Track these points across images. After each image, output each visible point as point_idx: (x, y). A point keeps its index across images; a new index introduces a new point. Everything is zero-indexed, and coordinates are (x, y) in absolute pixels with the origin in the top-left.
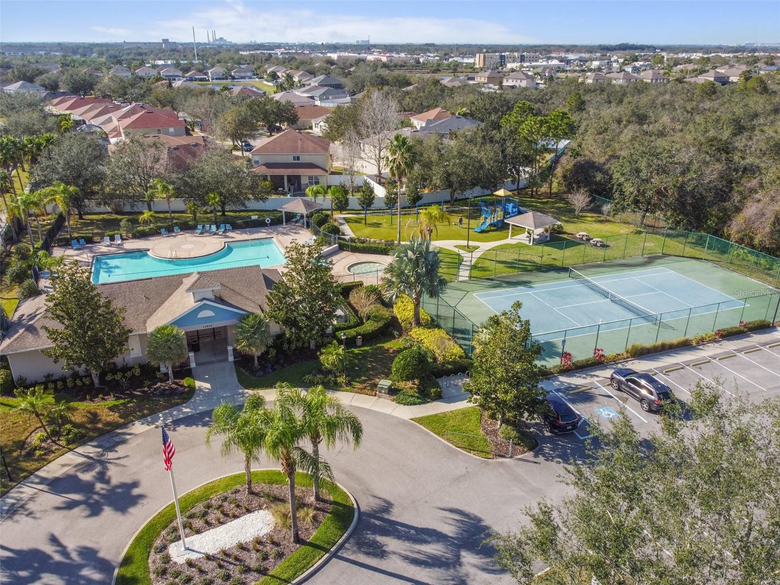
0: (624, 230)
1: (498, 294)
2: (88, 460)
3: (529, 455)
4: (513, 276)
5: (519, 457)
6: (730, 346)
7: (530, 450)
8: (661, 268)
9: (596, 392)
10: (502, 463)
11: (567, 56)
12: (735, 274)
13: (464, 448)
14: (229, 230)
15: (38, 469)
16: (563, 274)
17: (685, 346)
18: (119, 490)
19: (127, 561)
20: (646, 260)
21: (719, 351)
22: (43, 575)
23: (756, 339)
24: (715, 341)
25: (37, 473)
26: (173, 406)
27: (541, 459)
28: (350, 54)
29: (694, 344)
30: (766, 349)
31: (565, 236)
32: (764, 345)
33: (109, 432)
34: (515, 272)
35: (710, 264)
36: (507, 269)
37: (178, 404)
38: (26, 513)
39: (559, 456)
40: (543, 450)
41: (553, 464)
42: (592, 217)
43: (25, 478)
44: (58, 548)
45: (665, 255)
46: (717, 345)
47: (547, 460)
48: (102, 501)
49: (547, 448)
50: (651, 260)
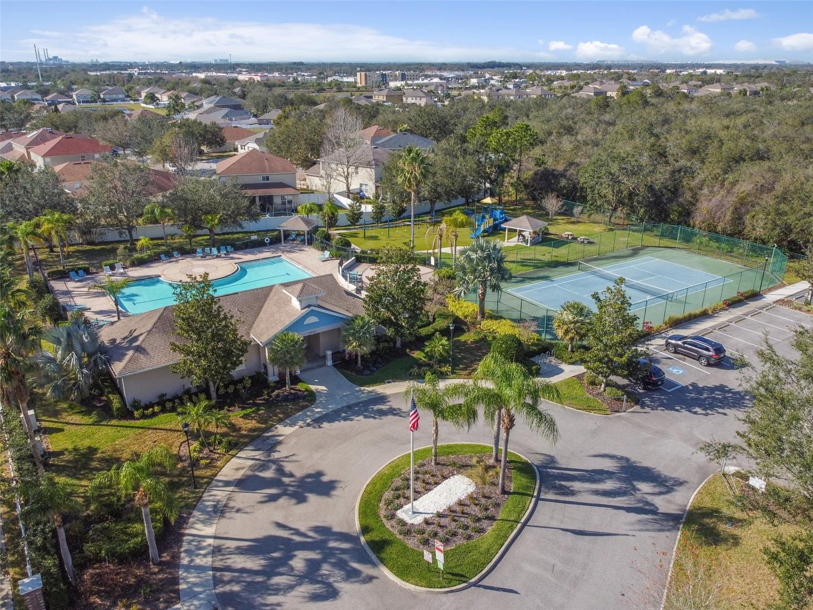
0: (597, 229)
1: (529, 289)
2: (257, 462)
3: (637, 408)
4: (531, 272)
5: (630, 410)
6: (738, 312)
7: (637, 404)
8: (647, 257)
9: (658, 356)
10: (619, 416)
11: (442, 74)
12: (707, 258)
13: (584, 409)
14: (232, 252)
15: (216, 475)
16: (571, 268)
17: (705, 315)
18: (309, 480)
19: (365, 530)
20: (631, 252)
21: (731, 317)
22: (296, 553)
23: (753, 305)
24: (723, 309)
25: (218, 478)
26: (303, 408)
27: (647, 409)
28: (219, 74)
29: (710, 313)
30: (764, 311)
31: (552, 237)
32: (762, 308)
33: (258, 437)
34: (531, 269)
35: (684, 251)
36: (522, 268)
37: (307, 406)
38: (234, 510)
39: (660, 406)
40: (645, 403)
41: (659, 411)
42: (563, 219)
43: (208, 483)
44: (292, 532)
45: (644, 247)
46: (727, 312)
47: (653, 409)
48: (300, 490)
49: (647, 401)
50: (635, 252)
